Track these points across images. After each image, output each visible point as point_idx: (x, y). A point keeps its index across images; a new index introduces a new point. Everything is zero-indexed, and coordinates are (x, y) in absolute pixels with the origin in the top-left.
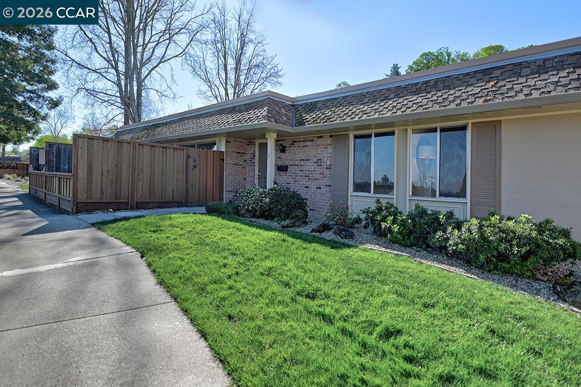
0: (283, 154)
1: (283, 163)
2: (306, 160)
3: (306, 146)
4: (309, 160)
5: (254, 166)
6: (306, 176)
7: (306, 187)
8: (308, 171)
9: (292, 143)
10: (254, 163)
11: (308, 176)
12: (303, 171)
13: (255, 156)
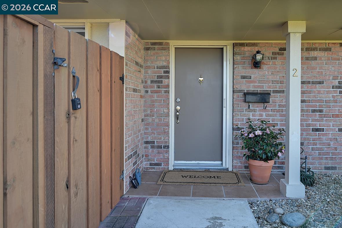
0: (255, 70)
1: (255, 87)
2: (313, 83)
3: (315, 59)
4: (320, 83)
5: (168, 92)
6: (314, 111)
7: (317, 130)
8: (321, 101)
9: (277, 50)
10: (168, 86)
11: (321, 111)
12: (309, 101)
13: (168, 72)
